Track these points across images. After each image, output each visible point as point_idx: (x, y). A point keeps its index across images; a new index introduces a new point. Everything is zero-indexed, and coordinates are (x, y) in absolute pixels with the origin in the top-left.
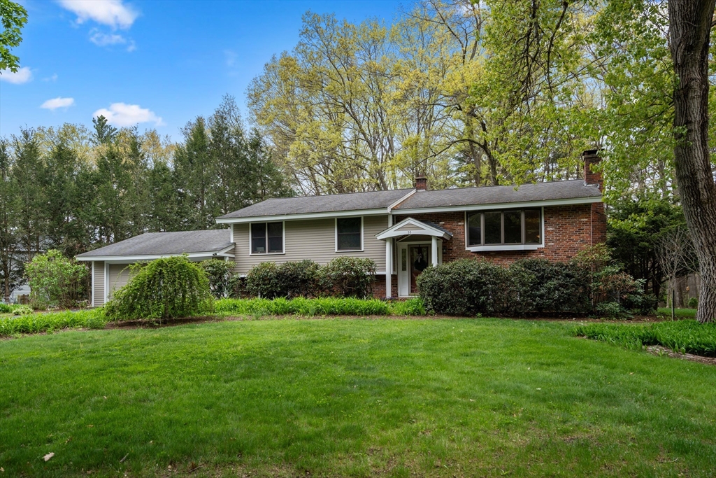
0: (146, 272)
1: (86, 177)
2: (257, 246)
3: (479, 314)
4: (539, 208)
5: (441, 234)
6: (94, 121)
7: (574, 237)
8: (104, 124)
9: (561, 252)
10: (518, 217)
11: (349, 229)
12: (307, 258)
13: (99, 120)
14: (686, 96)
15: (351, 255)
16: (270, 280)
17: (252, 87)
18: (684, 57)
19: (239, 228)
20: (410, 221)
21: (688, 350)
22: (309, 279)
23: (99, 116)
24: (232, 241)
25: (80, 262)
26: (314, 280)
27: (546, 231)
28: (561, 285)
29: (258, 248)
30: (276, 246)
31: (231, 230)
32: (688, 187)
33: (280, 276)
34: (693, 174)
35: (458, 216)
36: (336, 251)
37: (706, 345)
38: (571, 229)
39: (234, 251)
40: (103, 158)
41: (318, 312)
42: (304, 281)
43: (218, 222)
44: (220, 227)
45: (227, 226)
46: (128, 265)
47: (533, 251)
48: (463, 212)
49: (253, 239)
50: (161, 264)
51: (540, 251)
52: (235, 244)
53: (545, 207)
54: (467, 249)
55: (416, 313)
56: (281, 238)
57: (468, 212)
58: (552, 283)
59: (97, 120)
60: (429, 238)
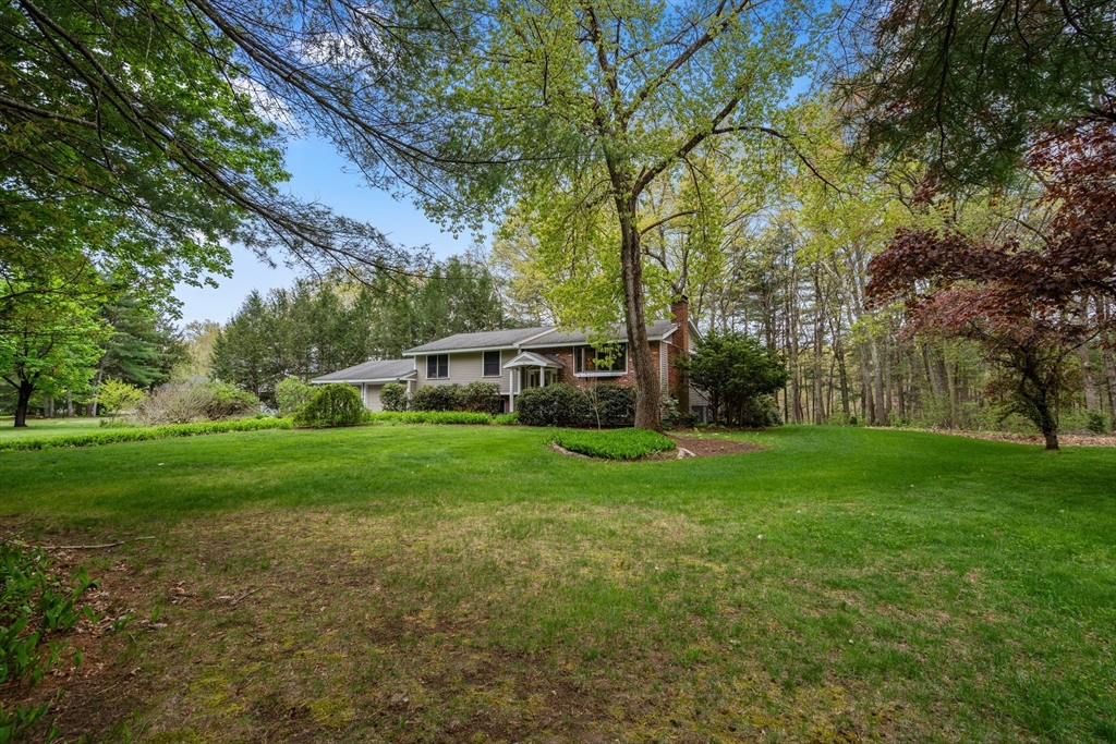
1: (343, 315)
2: (431, 373)
5: (548, 364)
11: (492, 360)
12: (456, 382)
15: (491, 380)
19: (420, 359)
20: (525, 354)
24: (414, 369)
25: (313, 385)
28: (613, 404)
30: (443, 373)
31: (414, 361)
33: (433, 395)
35: (568, 350)
36: (483, 376)
39: (416, 376)
41: (439, 422)
43: (404, 354)
44: (406, 357)
45: (412, 357)
47: (620, 377)
48: (571, 347)
49: (428, 368)
51: (625, 377)
52: (416, 370)
54: (574, 375)
56: (449, 367)
57: (576, 347)
60: (539, 367)
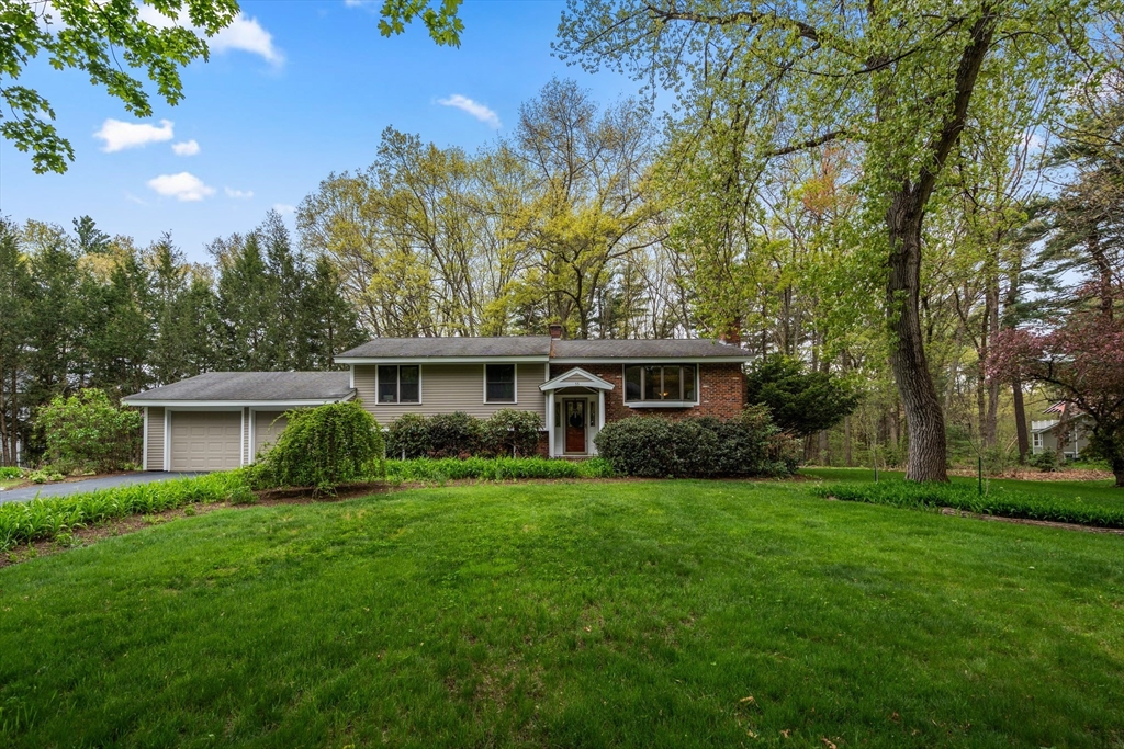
0: (311, 423)
2: (386, 393)
3: (671, 476)
4: (694, 365)
5: (610, 387)
6: (75, 222)
7: (726, 396)
8: (90, 227)
9: (715, 410)
10: (677, 373)
11: (500, 378)
12: (459, 409)
13: (83, 222)
14: (905, 261)
16: (420, 435)
17: (306, 206)
18: (904, 223)
19: (362, 371)
20: (578, 371)
21: (995, 513)
22: (471, 436)
23: (84, 216)
24: (352, 386)
26: (476, 436)
27: (701, 389)
28: (739, 445)
29: (385, 396)
30: (410, 394)
31: (350, 372)
32: (904, 350)
34: (910, 337)
36: (485, 402)
37: (1012, 506)
38: (724, 387)
40: (121, 269)
42: (464, 437)
43: (336, 361)
46: (283, 412)
47: (690, 409)
48: (620, 365)
49: (380, 385)
50: (331, 412)
52: (356, 390)
53: (701, 364)
54: (625, 404)
55: (605, 475)
56: (417, 385)
57: (627, 366)
58: (732, 442)
59: (79, 222)
60: (595, 391)
